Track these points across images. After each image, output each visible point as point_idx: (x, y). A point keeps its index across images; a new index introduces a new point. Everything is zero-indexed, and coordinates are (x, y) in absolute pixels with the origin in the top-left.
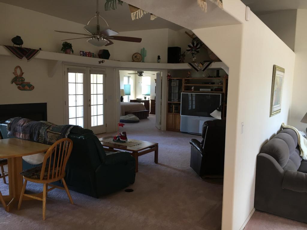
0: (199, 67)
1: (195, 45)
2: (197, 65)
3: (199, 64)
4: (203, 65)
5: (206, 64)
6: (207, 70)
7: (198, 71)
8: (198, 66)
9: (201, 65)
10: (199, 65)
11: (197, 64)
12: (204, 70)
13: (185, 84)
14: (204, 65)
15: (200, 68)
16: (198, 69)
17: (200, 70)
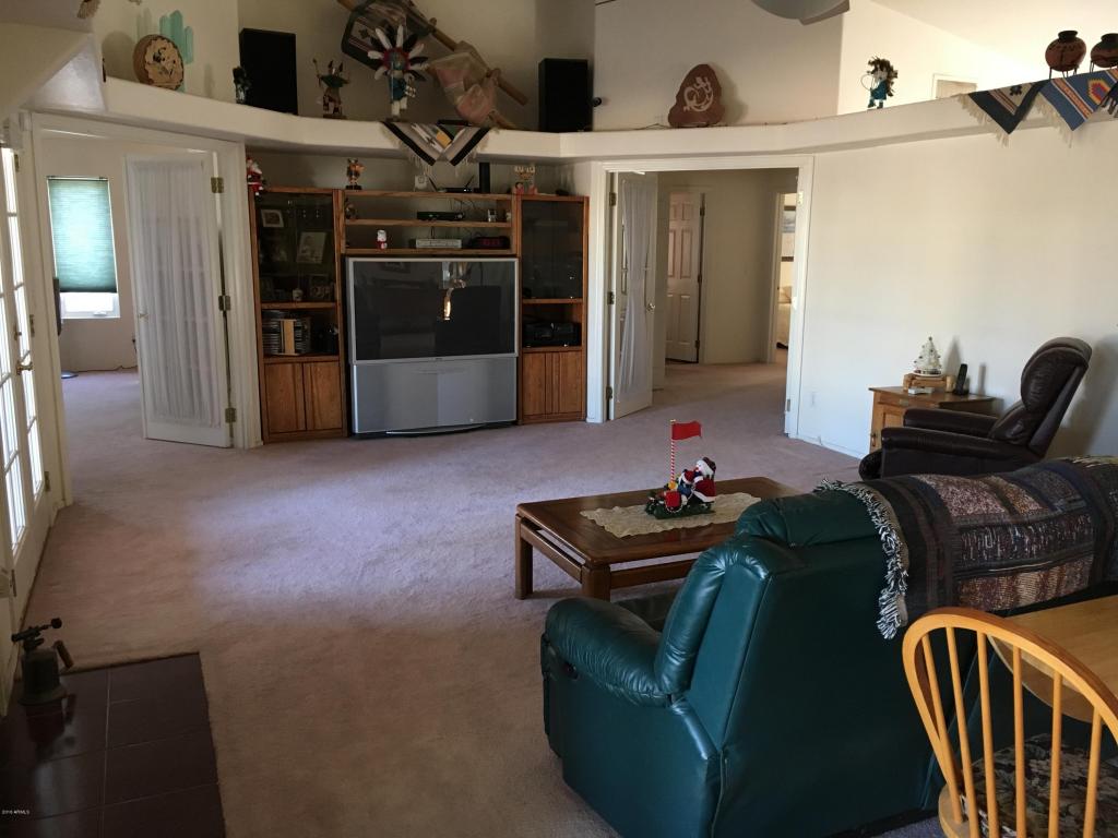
0: (437, 147)
1: (400, 42)
2: (424, 135)
3: (436, 132)
4: (452, 137)
5: (464, 135)
6: (471, 160)
7: (431, 161)
8: (430, 141)
9: (442, 136)
10: (436, 136)
11: (425, 130)
12: (455, 162)
13: (347, 217)
14: (457, 137)
15: (440, 150)
16: (435, 156)
17: (443, 158)
